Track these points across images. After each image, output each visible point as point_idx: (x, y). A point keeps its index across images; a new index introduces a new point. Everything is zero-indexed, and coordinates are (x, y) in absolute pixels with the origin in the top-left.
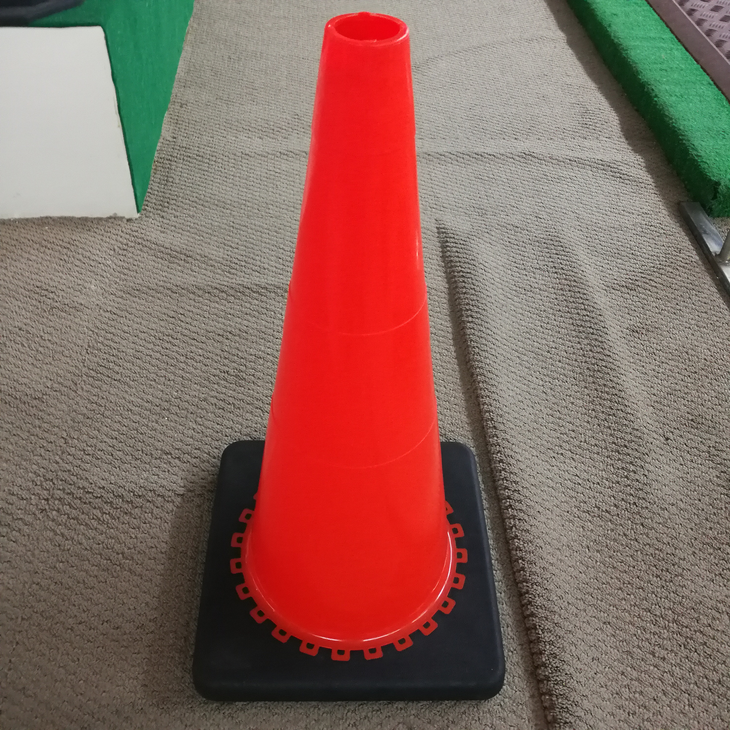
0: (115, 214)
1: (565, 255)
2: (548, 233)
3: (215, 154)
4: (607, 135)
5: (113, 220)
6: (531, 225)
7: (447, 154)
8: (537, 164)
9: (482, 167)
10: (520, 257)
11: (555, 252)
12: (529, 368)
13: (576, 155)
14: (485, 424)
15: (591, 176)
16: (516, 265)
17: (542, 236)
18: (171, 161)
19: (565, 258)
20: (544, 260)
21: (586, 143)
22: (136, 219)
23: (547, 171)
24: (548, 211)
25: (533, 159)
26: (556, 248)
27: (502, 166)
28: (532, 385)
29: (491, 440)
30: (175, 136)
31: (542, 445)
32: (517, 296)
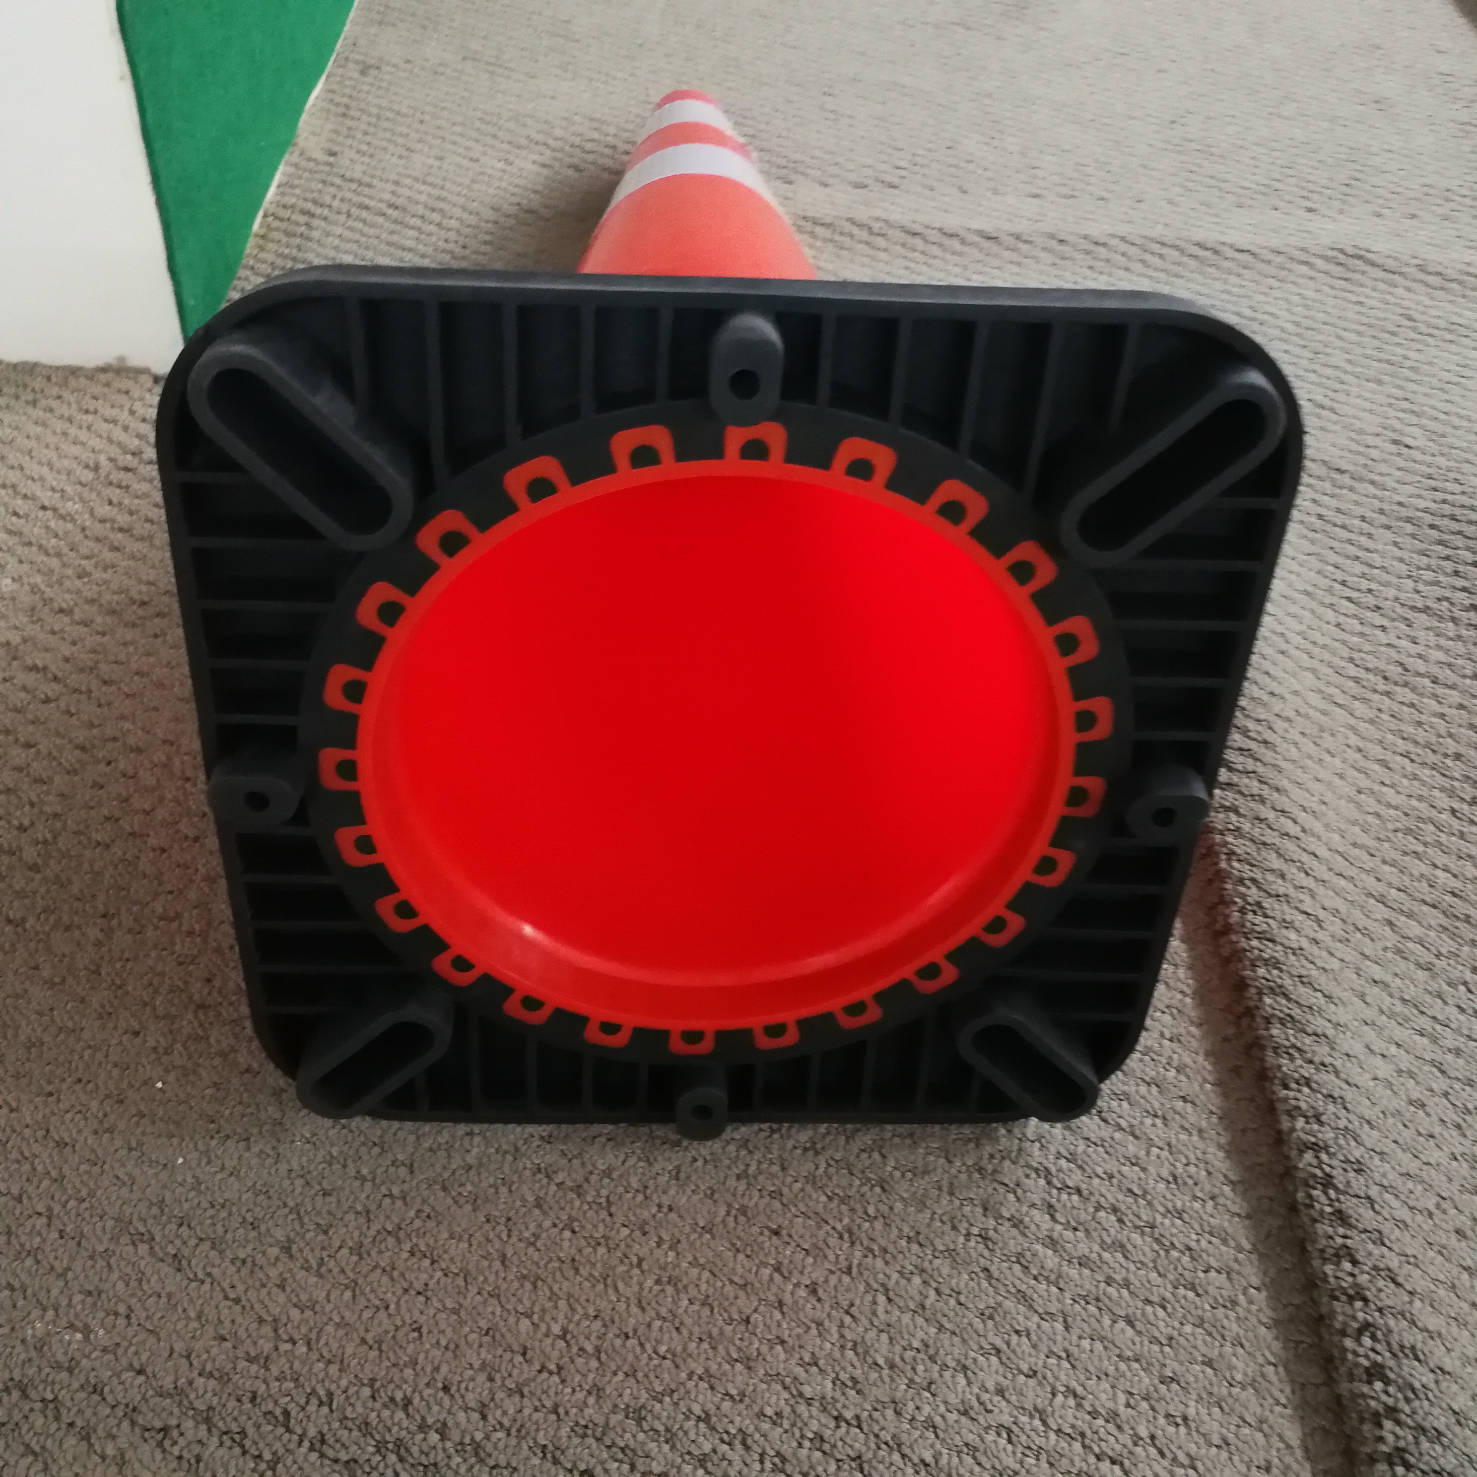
18: (313, 216)
24: (1432, 425)
25: (1368, 268)
30: (336, 148)
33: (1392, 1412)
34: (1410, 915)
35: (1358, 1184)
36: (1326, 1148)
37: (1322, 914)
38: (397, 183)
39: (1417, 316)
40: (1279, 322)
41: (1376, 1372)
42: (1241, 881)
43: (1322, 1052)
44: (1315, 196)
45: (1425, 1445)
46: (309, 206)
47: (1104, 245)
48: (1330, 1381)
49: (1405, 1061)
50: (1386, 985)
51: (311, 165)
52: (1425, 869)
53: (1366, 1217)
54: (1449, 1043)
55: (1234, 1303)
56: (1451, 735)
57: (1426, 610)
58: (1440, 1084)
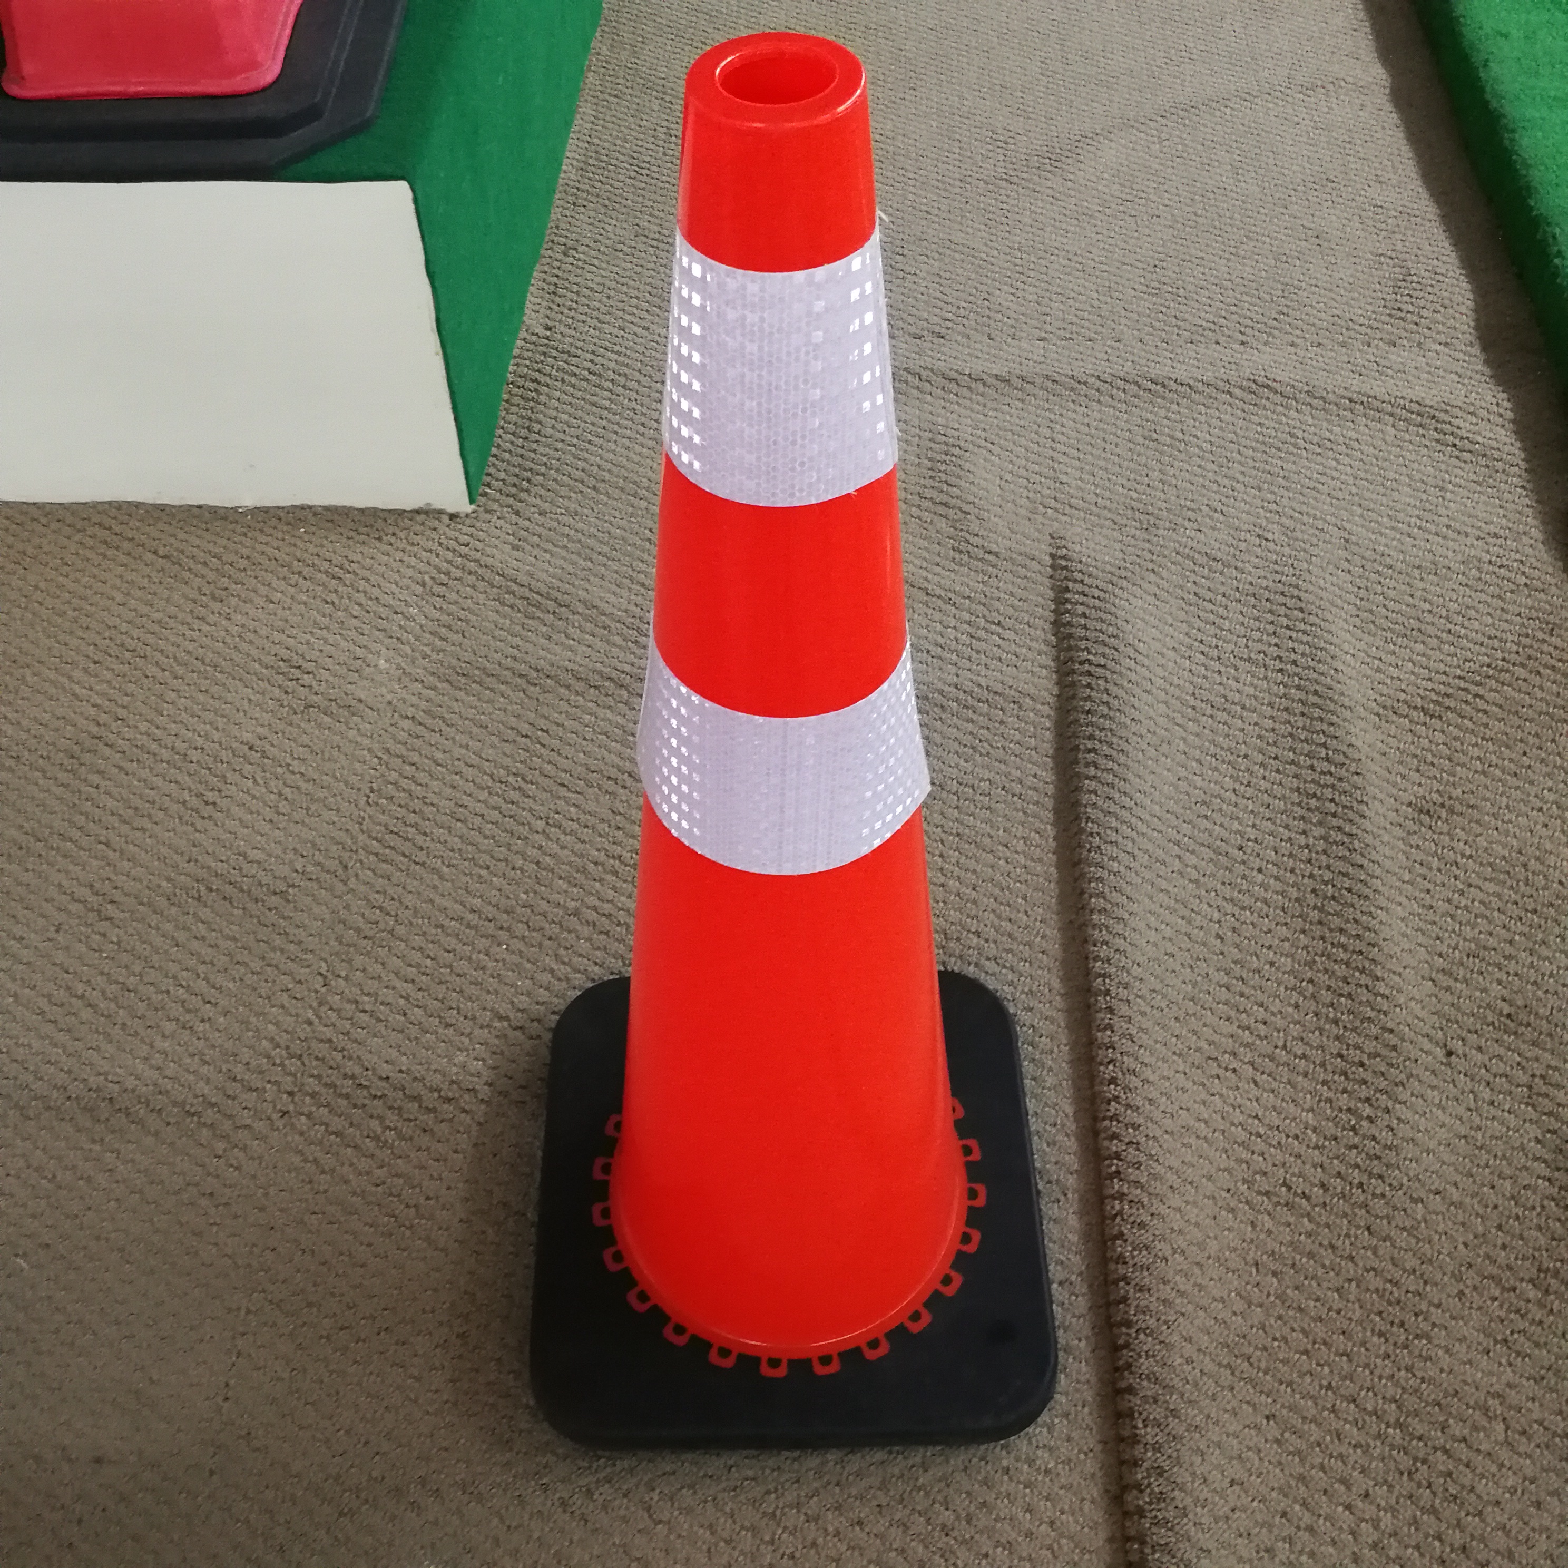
0: (428, 504)
1: (1304, 632)
2: (1278, 577)
3: (626, 370)
4: (1442, 338)
5: (423, 517)
6: (1245, 557)
7: (1092, 380)
8: (1279, 409)
9: (1162, 413)
10: (1212, 630)
11: (1285, 621)
12: (1196, 882)
13: (1366, 388)
14: (1092, 1001)
15: (1390, 439)
16: (1202, 648)
17: (1264, 583)
18: (539, 383)
19: (1305, 638)
20: (1260, 640)
21: (1395, 357)
22: (467, 516)
23: (1298, 425)
24: (1287, 522)
25: (1271, 396)
26: (1289, 612)
27: (1204, 410)
28: (1198, 921)
29: (1099, 1034)
30: (550, 324)
31: (1198, 1050)
32: (1195, 720)
33: (1116, 1099)
34: (1193, 852)
35: (1123, 993)
36: (1110, 976)
37: (1136, 852)
38: (594, 353)
42: (1091, 834)
43: (1119, 928)
44: (1249, 331)
45: (1129, 1112)
46: (537, 375)
48: (1092, 1086)
49: (1168, 932)
50: (1168, 892)
52: (1209, 825)
53: (1124, 1009)
54: (1198, 923)
58: (1185, 944)
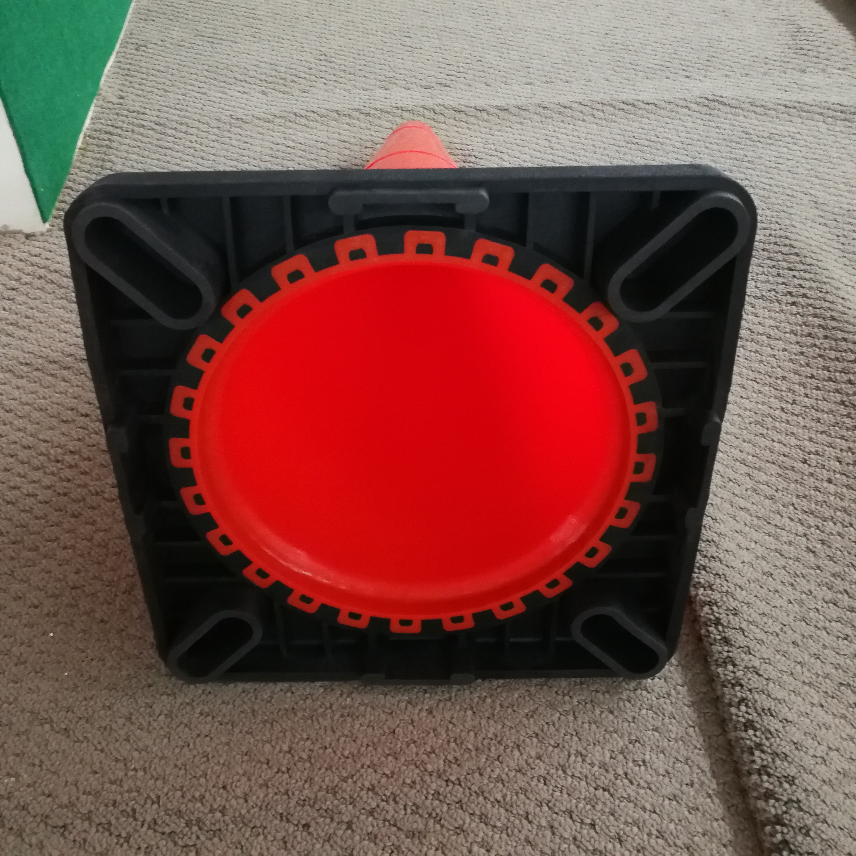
0: (5, 226)
3: (187, 120)
7: (575, 105)
8: (730, 116)
9: (636, 124)
12: (772, 498)
13: (794, 97)
14: (703, 631)
15: (824, 131)
18: (112, 134)
22: (42, 235)
23: (748, 126)
25: (721, 107)
27: (669, 121)
29: (720, 670)
30: (123, 95)
33: (759, 746)
34: (760, 469)
35: (735, 621)
36: (716, 603)
38: (159, 111)
39: (751, 131)
40: (672, 142)
41: (749, 725)
43: (712, 550)
44: (690, 69)
45: (778, 762)
46: (110, 129)
47: (570, 108)
48: (724, 732)
49: (760, 551)
50: (748, 510)
51: (110, 105)
52: (768, 443)
53: (740, 639)
54: (785, 539)
55: (669, 695)
56: (779, 367)
57: (762, 297)
58: (780, 562)
